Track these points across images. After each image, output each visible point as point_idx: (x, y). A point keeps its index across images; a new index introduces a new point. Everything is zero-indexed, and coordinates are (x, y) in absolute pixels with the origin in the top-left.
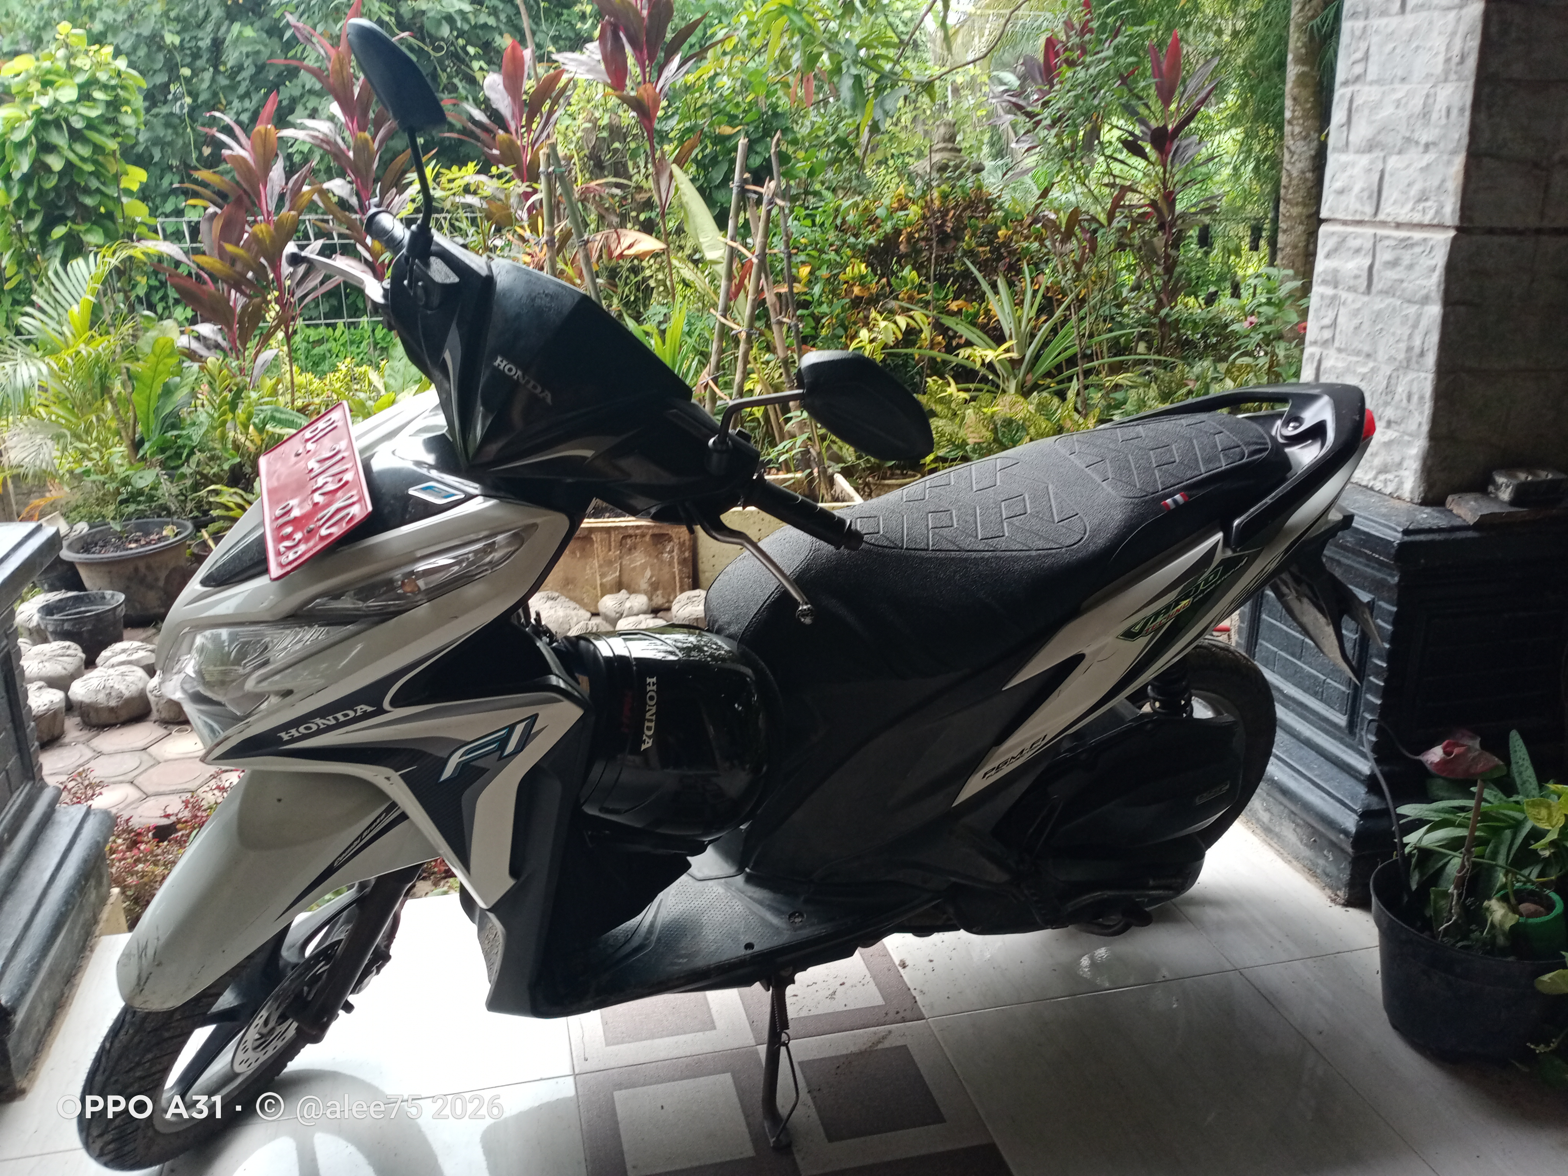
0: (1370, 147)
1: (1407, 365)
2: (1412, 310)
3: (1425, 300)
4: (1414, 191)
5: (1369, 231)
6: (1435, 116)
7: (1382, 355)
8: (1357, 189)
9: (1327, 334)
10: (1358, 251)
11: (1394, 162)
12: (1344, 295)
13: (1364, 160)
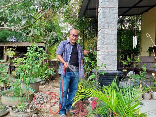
0: (106, 44)
1: (114, 60)
2: (113, 56)
3: (115, 55)
4: (112, 48)
5: (108, 51)
6: (113, 42)
7: (111, 60)
8: (105, 47)
9: (104, 59)
10: (106, 52)
11: (109, 45)
12: (105, 56)
13: (106, 45)
